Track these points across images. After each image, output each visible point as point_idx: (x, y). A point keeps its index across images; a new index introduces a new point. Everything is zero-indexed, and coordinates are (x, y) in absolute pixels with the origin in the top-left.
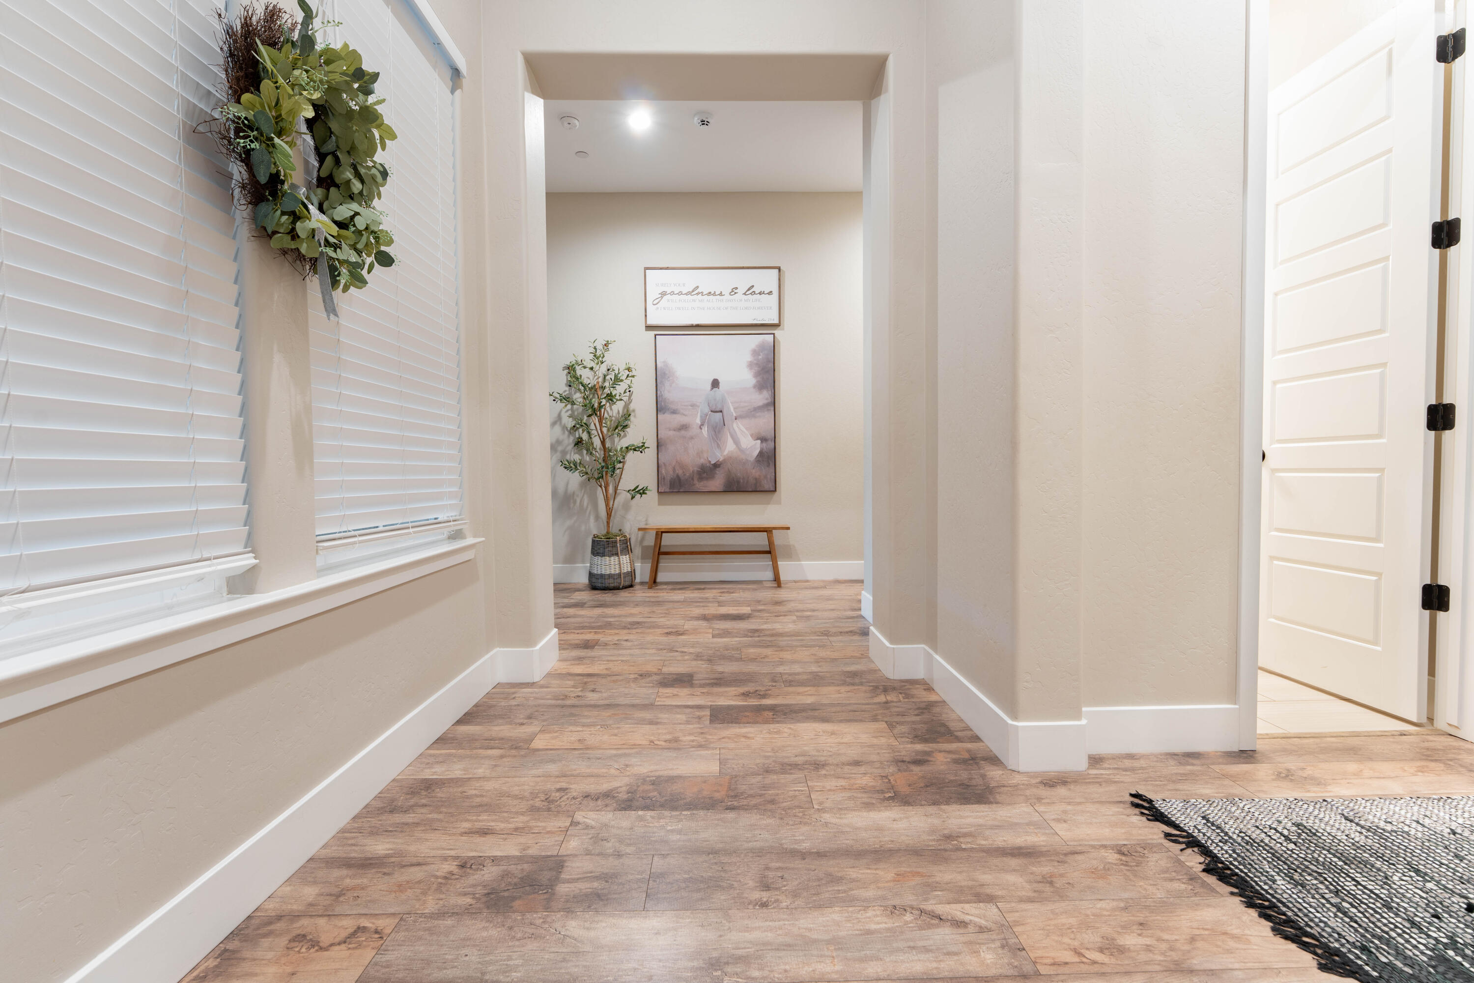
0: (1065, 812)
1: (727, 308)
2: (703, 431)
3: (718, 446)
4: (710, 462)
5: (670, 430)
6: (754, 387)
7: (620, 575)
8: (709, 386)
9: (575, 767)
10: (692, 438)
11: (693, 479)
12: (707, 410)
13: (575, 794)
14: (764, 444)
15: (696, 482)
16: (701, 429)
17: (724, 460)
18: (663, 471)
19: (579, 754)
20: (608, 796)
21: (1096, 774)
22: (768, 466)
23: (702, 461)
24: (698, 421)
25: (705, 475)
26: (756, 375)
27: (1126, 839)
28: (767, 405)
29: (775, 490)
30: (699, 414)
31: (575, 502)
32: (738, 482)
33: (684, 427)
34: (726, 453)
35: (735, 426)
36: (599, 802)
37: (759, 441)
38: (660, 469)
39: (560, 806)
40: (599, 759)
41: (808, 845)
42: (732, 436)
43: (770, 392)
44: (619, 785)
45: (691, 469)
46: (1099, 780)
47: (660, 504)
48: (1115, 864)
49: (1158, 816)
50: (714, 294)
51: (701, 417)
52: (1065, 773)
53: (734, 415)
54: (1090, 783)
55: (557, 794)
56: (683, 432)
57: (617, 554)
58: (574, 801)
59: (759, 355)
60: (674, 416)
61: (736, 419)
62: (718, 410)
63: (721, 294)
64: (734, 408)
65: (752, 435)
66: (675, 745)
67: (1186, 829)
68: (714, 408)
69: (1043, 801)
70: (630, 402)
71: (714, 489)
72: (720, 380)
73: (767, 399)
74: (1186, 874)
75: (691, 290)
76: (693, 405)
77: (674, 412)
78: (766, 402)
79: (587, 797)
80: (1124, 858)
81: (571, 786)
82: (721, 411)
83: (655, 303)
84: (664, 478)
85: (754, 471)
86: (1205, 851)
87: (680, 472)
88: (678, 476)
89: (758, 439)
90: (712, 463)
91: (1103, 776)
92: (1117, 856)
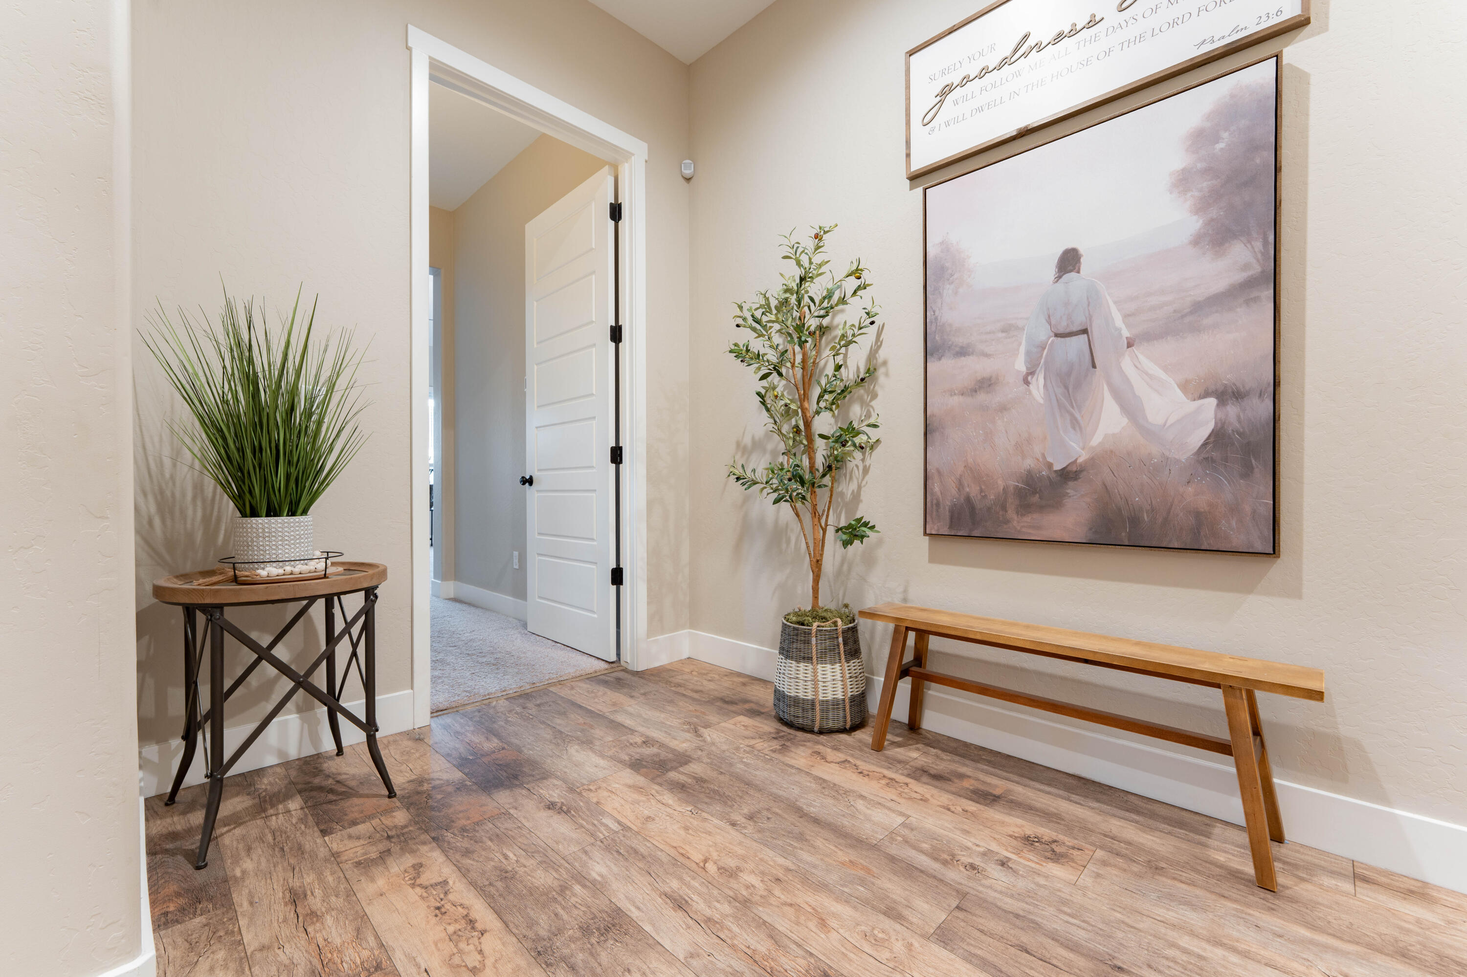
1: (1108, 53)
2: (1032, 387)
3: (1075, 423)
4: (1050, 465)
5: (952, 393)
6: (1196, 241)
8: (1051, 271)
10: (1003, 408)
11: (1004, 508)
12: (1043, 333)
14: (1232, 411)
15: (1011, 514)
16: (1027, 382)
17: (1092, 462)
18: (936, 487)
22: (1247, 472)
23: (1029, 463)
24: (1021, 365)
25: (1036, 499)
26: (1200, 209)
28: (1249, 284)
29: (1275, 551)
30: (1022, 350)
31: (788, 542)
32: (1135, 521)
33: (986, 384)
34: (1096, 440)
35: (1127, 364)
37: (1212, 402)
38: (929, 483)
42: (1117, 396)
43: (1258, 245)
45: (1001, 484)
47: (932, 559)
50: (1074, 32)
51: (1028, 353)
53: (1126, 333)
56: (982, 397)
57: (808, 659)
59: (1217, 139)
60: (964, 361)
61: (1130, 345)
62: (1075, 328)
63: (1093, 23)
64: (1126, 317)
65: (1184, 387)
68: (1061, 330)
70: (879, 347)
71: (1057, 535)
72: (1082, 250)
73: (1246, 267)
75: (1008, 52)
76: (1008, 329)
77: (963, 352)
78: (1240, 277)
82: (1085, 331)
83: (926, 121)
84: (938, 505)
85: (1190, 490)
87: (973, 490)
88: (968, 499)
89: (1206, 394)
90: (1058, 467)
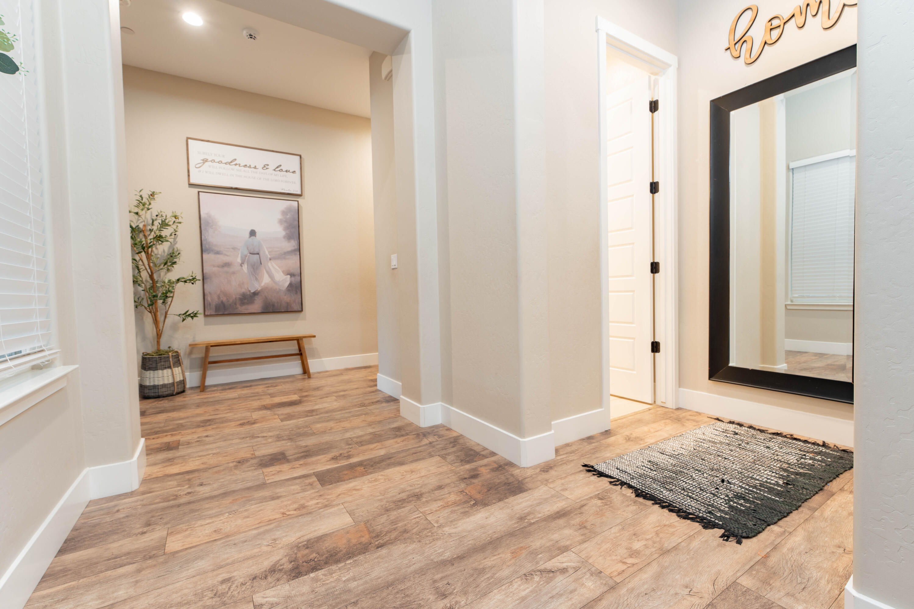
0: (563, 484)
1: (260, 179)
2: (243, 268)
3: (256, 279)
4: (250, 291)
5: (214, 266)
6: (284, 237)
7: (173, 384)
8: (247, 235)
9: (226, 556)
10: (234, 273)
11: (235, 304)
12: (246, 252)
13: (241, 580)
14: (293, 279)
15: (238, 306)
16: (241, 266)
17: (262, 290)
18: (209, 298)
19: (223, 543)
20: (274, 571)
21: (561, 459)
22: (296, 293)
23: (243, 290)
24: (239, 260)
25: (246, 301)
26: (285, 229)
27: (597, 491)
28: (294, 251)
29: (302, 311)
30: (240, 256)
32: (273, 305)
33: (227, 265)
34: (263, 284)
35: (269, 264)
36: (270, 579)
37: (289, 276)
38: (206, 297)
39: (233, 596)
40: (245, 541)
41: (449, 553)
42: (267, 272)
43: (296, 242)
44: (278, 558)
45: (234, 297)
46: (564, 462)
47: (206, 324)
48: (602, 506)
49: (601, 474)
50: (250, 167)
51: (241, 257)
52: (547, 462)
53: (269, 256)
54: (561, 464)
55: (224, 586)
56: (226, 269)
57: (170, 367)
58: (244, 587)
59: (287, 215)
60: (218, 256)
61: (270, 260)
62: (256, 252)
63: (255, 167)
64: (269, 252)
65: (283, 272)
66: (304, 511)
67: (615, 477)
68: (252, 252)
69: (550, 481)
70: (176, 244)
71: (253, 311)
72: (256, 231)
73: (294, 246)
74: (631, 501)
75: (230, 161)
76: (234, 249)
77: (218, 253)
78: (293, 248)
79: (255, 578)
80: (603, 501)
81: (235, 574)
82: (258, 254)
83: (197, 166)
84: (210, 304)
85: (285, 297)
86: (630, 487)
87: (224, 299)
88: (222, 302)
89: (288, 274)
90: (252, 291)
91: (565, 459)
92: (600, 501)
